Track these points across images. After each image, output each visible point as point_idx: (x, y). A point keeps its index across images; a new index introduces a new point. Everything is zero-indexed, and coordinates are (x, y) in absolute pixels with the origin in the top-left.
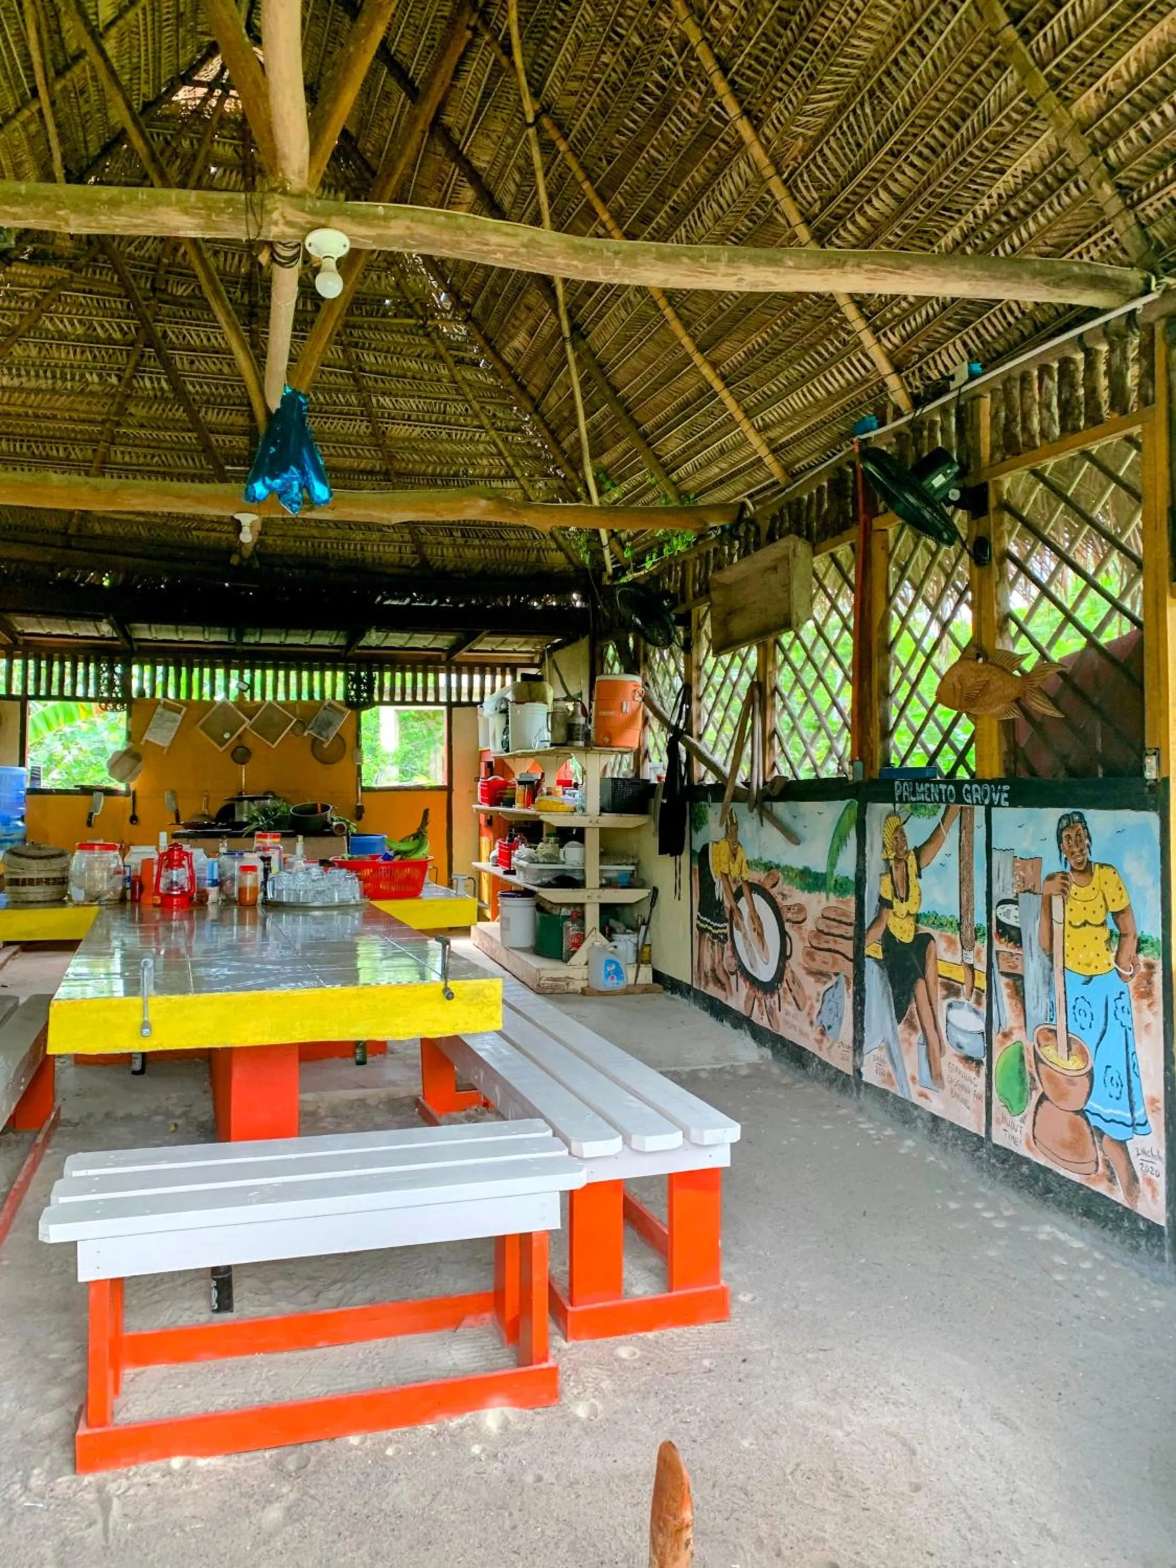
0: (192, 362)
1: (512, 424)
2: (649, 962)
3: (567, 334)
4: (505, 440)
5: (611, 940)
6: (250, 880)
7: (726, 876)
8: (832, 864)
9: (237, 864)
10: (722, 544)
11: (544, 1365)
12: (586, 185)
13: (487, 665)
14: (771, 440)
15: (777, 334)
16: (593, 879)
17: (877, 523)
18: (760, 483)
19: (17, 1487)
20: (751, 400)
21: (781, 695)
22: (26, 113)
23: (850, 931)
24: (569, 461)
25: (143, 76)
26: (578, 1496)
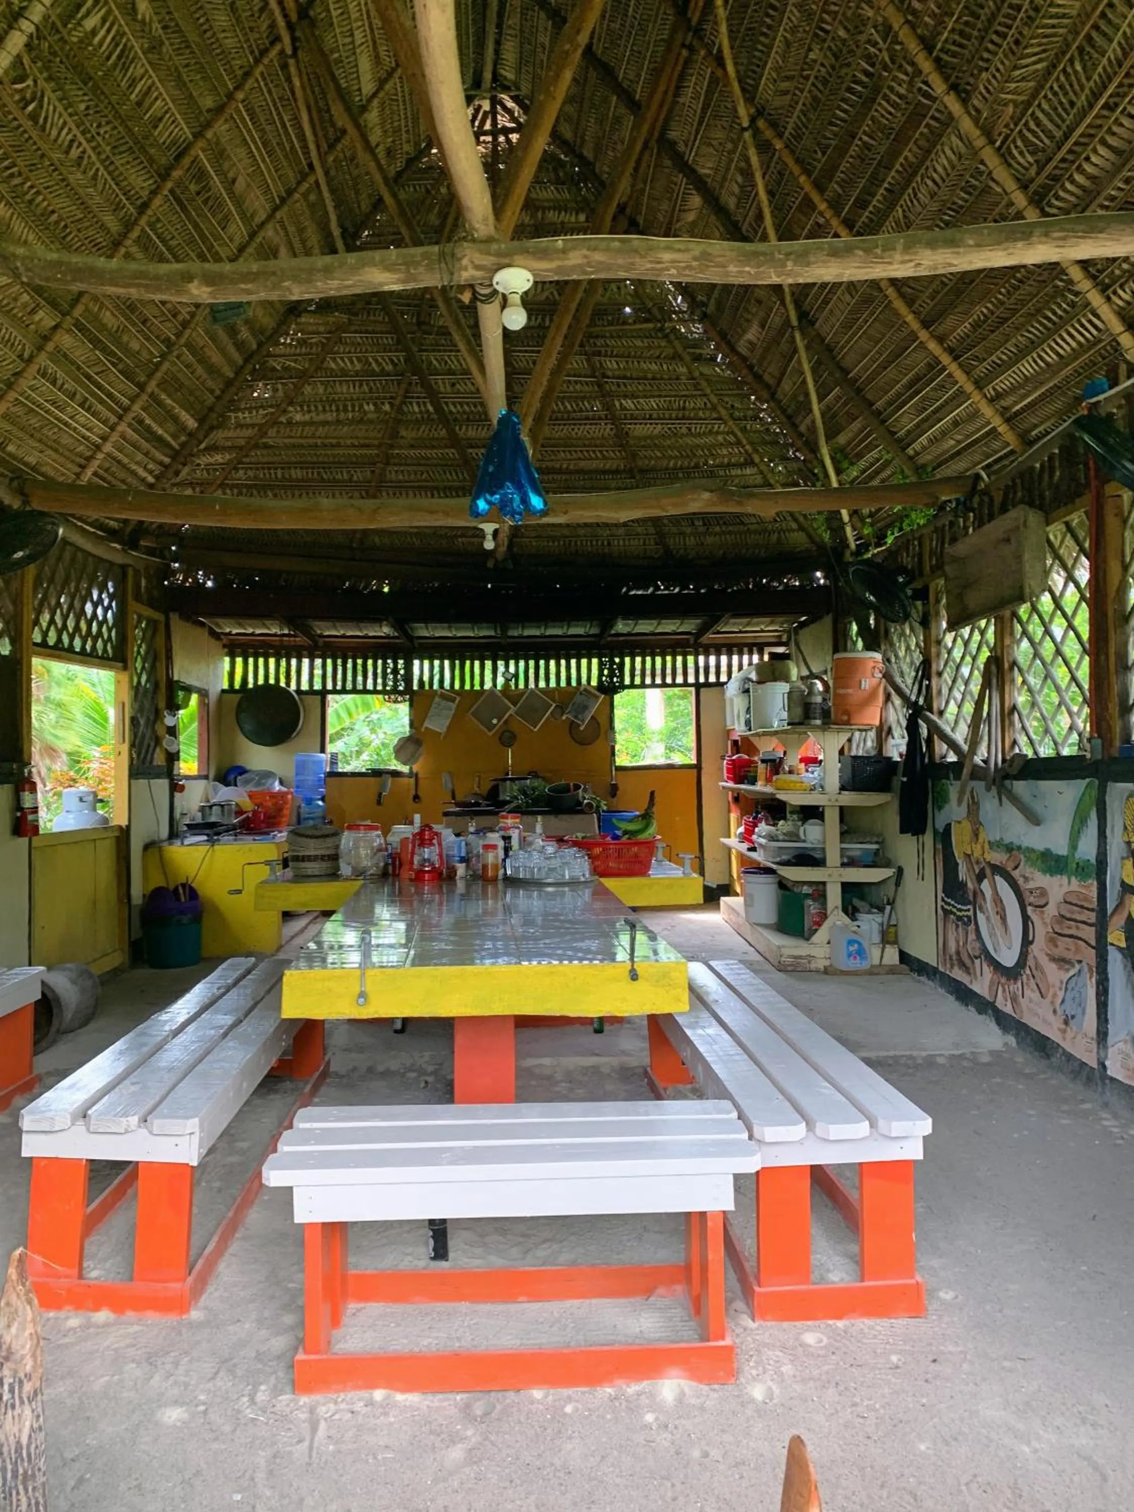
0: (453, 385)
1: (750, 413)
2: (895, 942)
3: (794, 322)
4: (744, 430)
5: (854, 919)
6: (490, 858)
7: (968, 856)
8: (1074, 846)
9: (481, 843)
10: (957, 516)
11: (721, 1343)
12: (802, 179)
13: (735, 645)
14: (1006, 409)
15: (1002, 303)
16: (833, 857)
17: (1111, 489)
18: (996, 452)
19: (245, 1399)
20: (981, 369)
21: (1020, 670)
22: (305, 186)
23: (1092, 917)
24: (807, 443)
25: (404, 136)
26: (741, 1477)
